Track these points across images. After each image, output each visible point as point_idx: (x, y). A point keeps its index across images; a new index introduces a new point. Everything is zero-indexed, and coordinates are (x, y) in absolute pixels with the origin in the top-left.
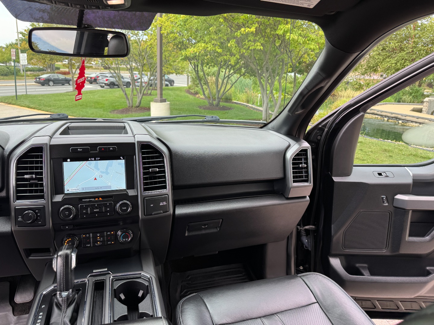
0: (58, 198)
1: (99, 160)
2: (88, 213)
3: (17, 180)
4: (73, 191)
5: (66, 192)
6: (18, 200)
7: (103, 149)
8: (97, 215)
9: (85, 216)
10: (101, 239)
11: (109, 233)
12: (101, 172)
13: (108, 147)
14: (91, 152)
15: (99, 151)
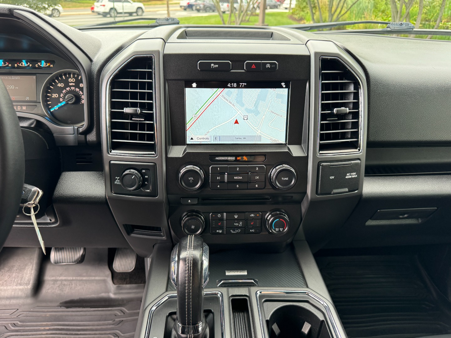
0: (177, 152)
1: (245, 87)
2: (224, 182)
3: (113, 115)
4: (199, 140)
5: (189, 141)
6: (114, 150)
8: (238, 186)
9: (219, 186)
10: (239, 224)
11: (252, 215)
12: (247, 110)
13: (262, 62)
14: (232, 71)
15: (246, 70)
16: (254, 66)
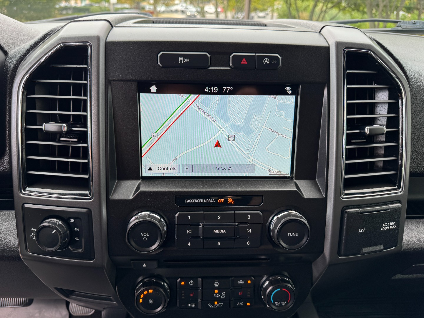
0: (126, 190)
1: (231, 93)
2: (197, 237)
3: (28, 134)
4: (161, 171)
5: (145, 173)
6: (29, 187)
7: (244, 60)
8: (219, 243)
9: (189, 244)
10: (221, 295)
11: (241, 282)
12: (233, 126)
13: (258, 56)
14: (211, 68)
15: (233, 67)
16: (244, 62)
